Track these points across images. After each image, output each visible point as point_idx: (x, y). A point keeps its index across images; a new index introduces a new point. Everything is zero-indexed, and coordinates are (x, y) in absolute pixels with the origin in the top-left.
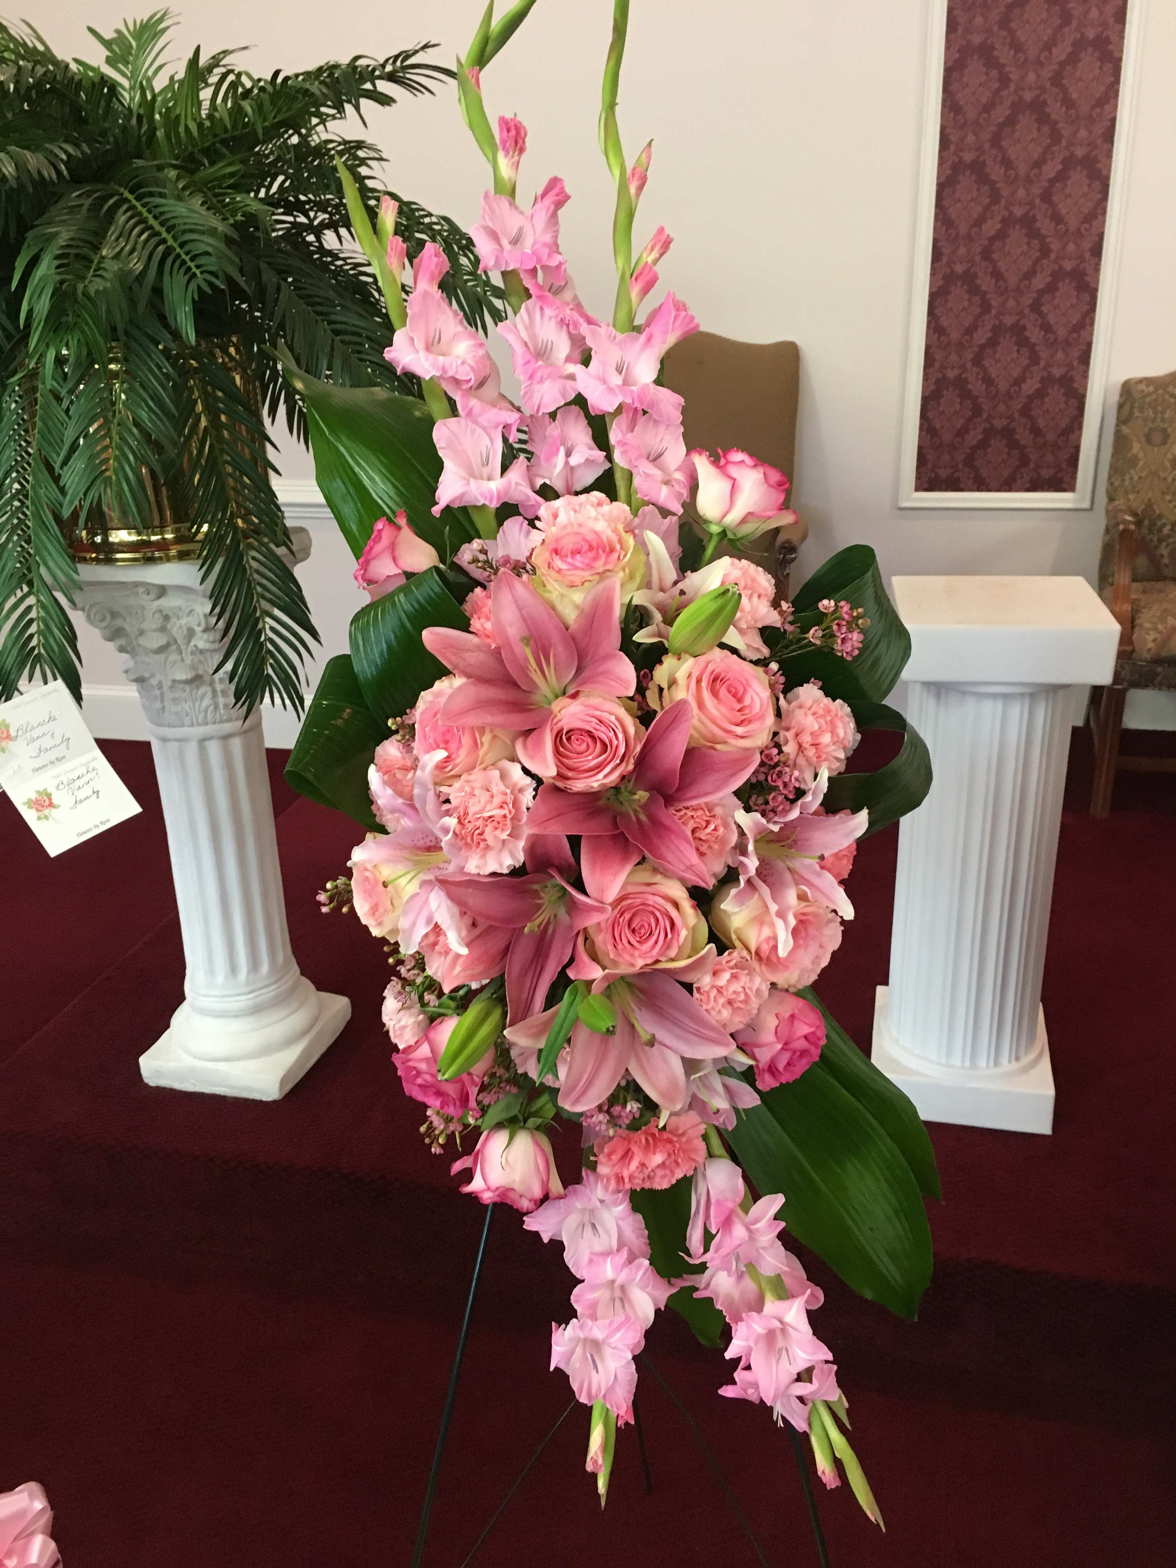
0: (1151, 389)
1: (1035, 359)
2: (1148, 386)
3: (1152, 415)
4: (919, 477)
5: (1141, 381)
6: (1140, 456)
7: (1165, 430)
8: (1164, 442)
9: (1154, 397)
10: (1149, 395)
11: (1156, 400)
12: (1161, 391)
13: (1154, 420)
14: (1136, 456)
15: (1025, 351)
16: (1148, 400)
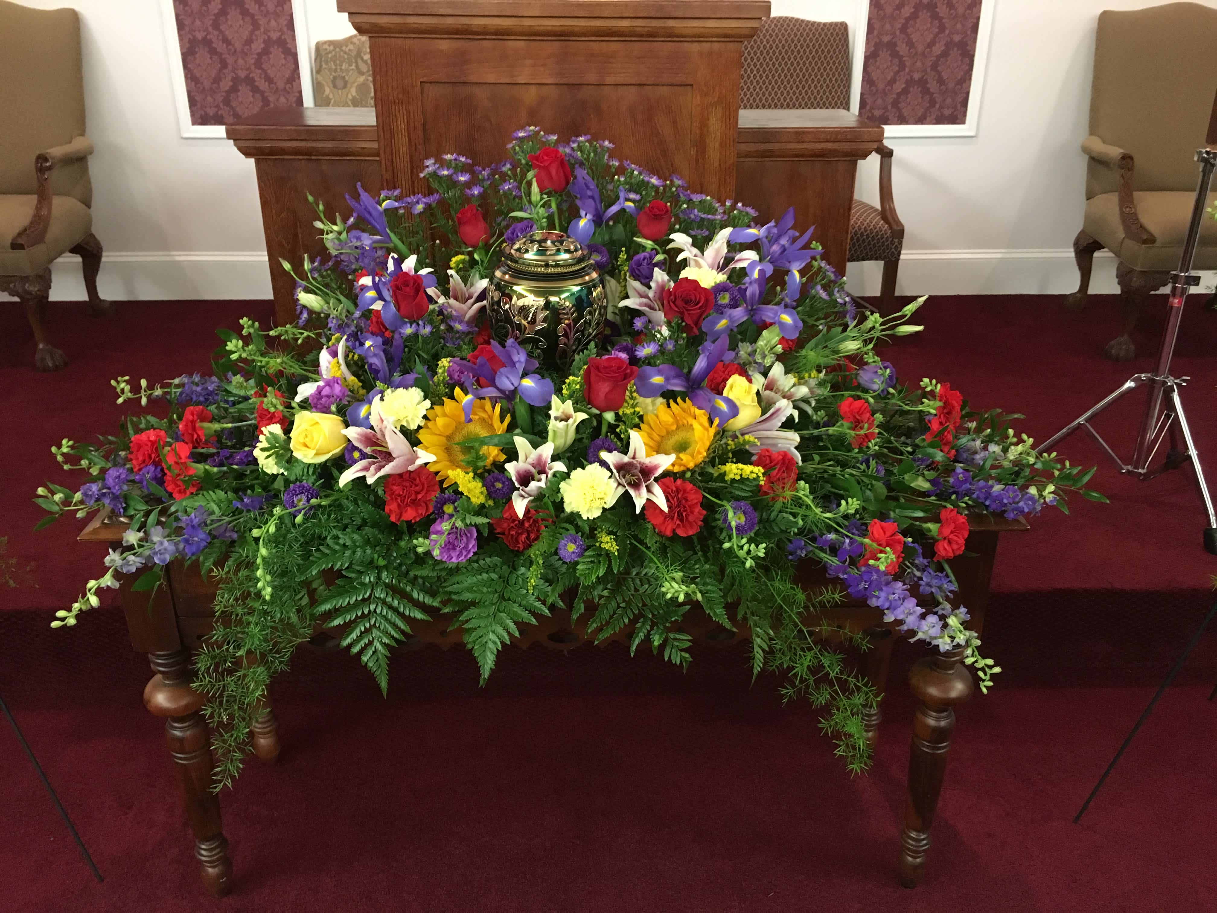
0: (332, 48)
1: (256, 25)
2: (329, 46)
3: (333, 67)
4: (193, 115)
5: (325, 43)
6: (331, 96)
7: (344, 78)
8: (345, 87)
9: (333, 53)
10: (330, 52)
11: (335, 56)
12: (338, 50)
13: (336, 71)
14: (328, 97)
15: (248, 19)
16: (330, 56)
